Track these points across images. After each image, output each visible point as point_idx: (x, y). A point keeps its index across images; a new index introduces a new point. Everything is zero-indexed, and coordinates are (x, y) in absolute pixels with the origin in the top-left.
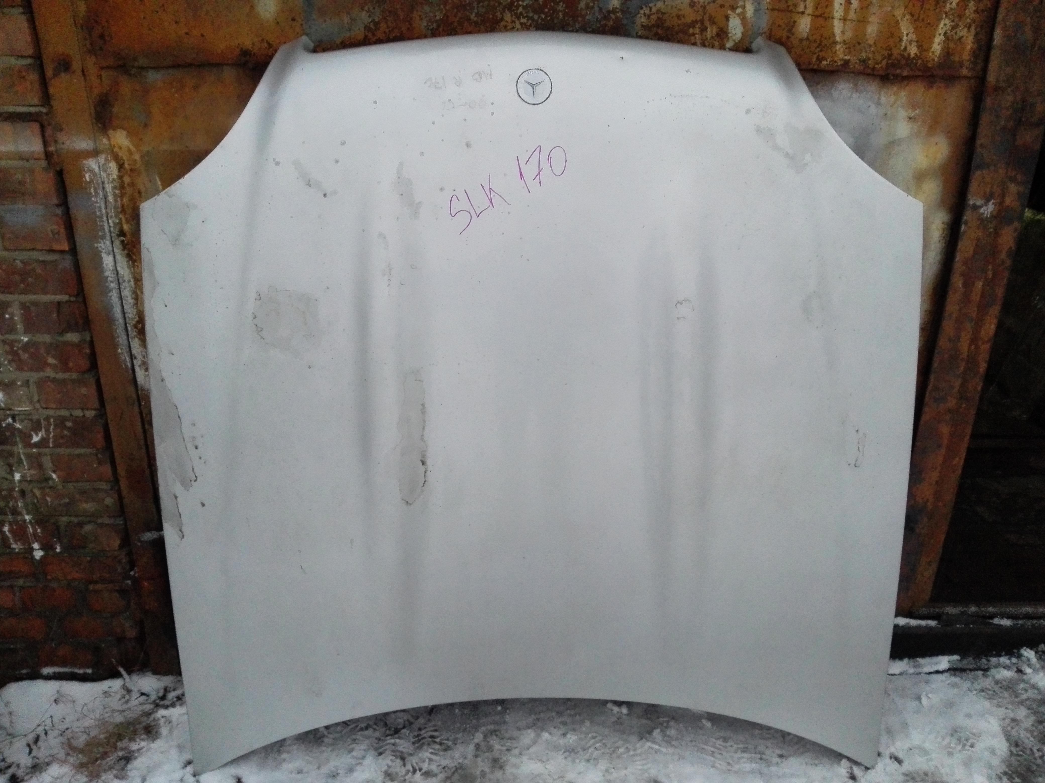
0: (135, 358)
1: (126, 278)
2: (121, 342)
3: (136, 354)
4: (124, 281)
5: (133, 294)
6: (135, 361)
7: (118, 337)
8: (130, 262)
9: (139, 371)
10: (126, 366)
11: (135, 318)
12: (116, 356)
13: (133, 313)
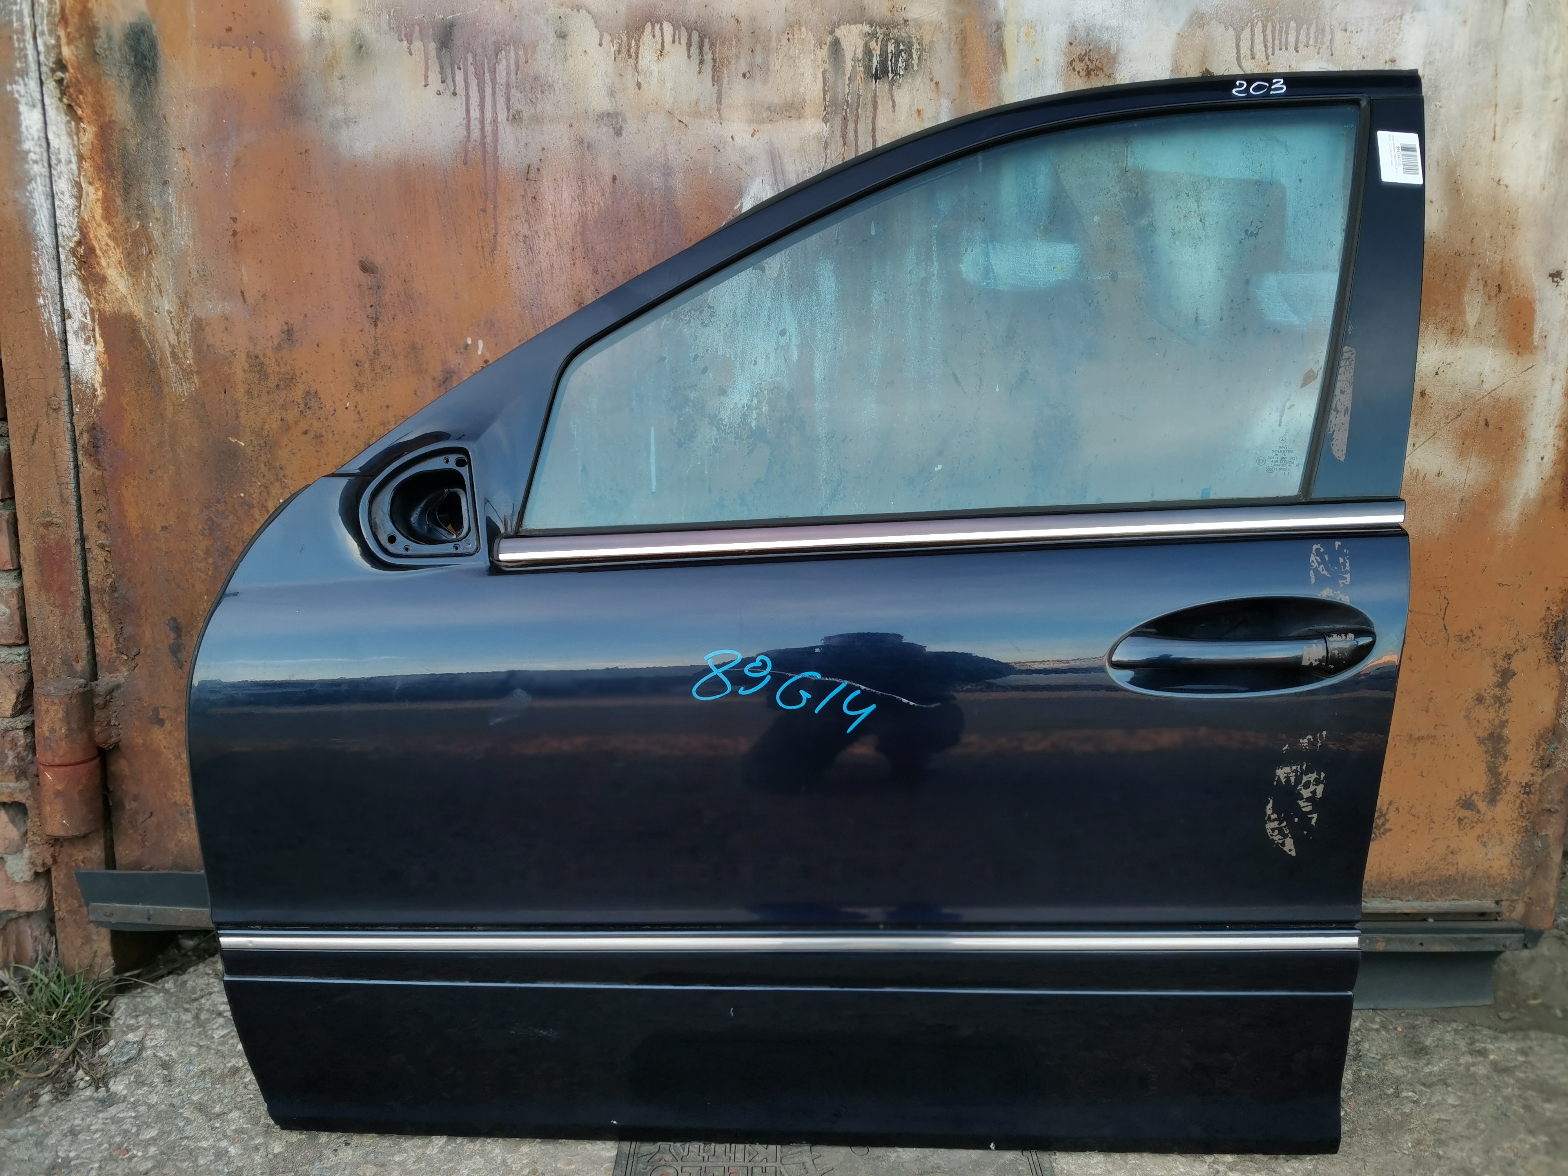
0: (70, 317)
1: (63, 156)
2: (44, 282)
3: (71, 310)
4: (59, 161)
5: (73, 187)
6: (68, 322)
7: (41, 273)
8: (73, 123)
9: (75, 343)
10: (51, 333)
11: (74, 236)
12: (34, 310)
13: (71, 227)
